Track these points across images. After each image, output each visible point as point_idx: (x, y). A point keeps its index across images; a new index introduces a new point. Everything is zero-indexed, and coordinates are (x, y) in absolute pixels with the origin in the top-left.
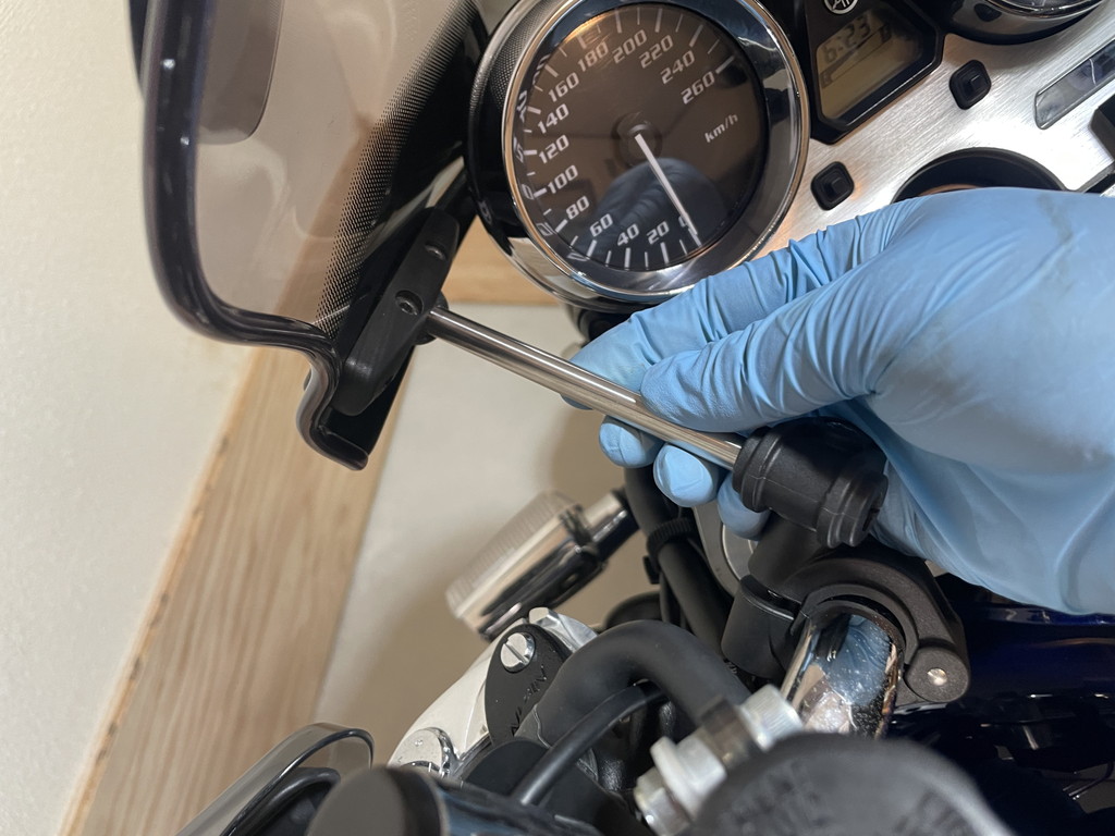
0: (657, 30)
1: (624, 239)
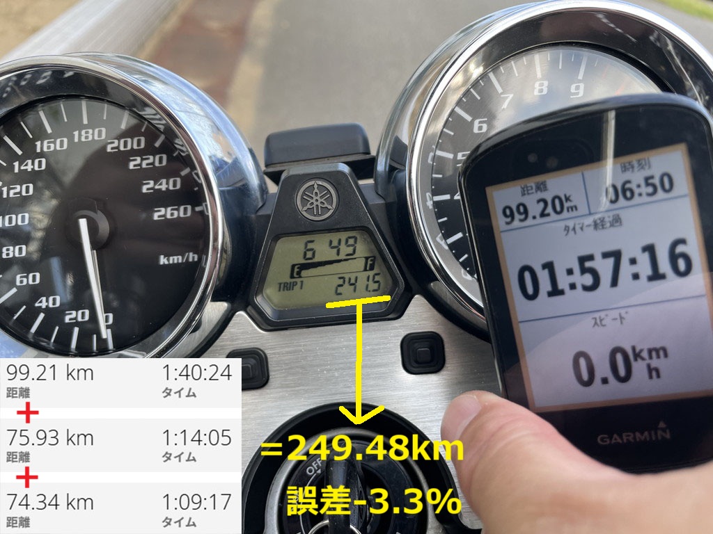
1: (43, 303)
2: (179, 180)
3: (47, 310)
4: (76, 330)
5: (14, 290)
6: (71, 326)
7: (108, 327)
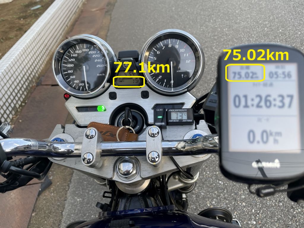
0: (98, 53)
1: (75, 82)
2: (102, 60)
3: (76, 83)
4: (81, 87)
5: (70, 79)
6: (80, 86)
7: (87, 87)
